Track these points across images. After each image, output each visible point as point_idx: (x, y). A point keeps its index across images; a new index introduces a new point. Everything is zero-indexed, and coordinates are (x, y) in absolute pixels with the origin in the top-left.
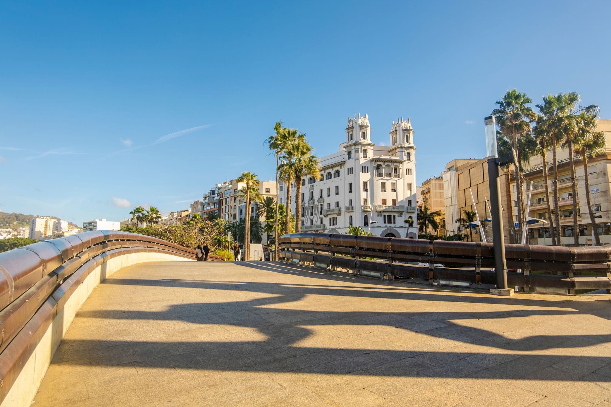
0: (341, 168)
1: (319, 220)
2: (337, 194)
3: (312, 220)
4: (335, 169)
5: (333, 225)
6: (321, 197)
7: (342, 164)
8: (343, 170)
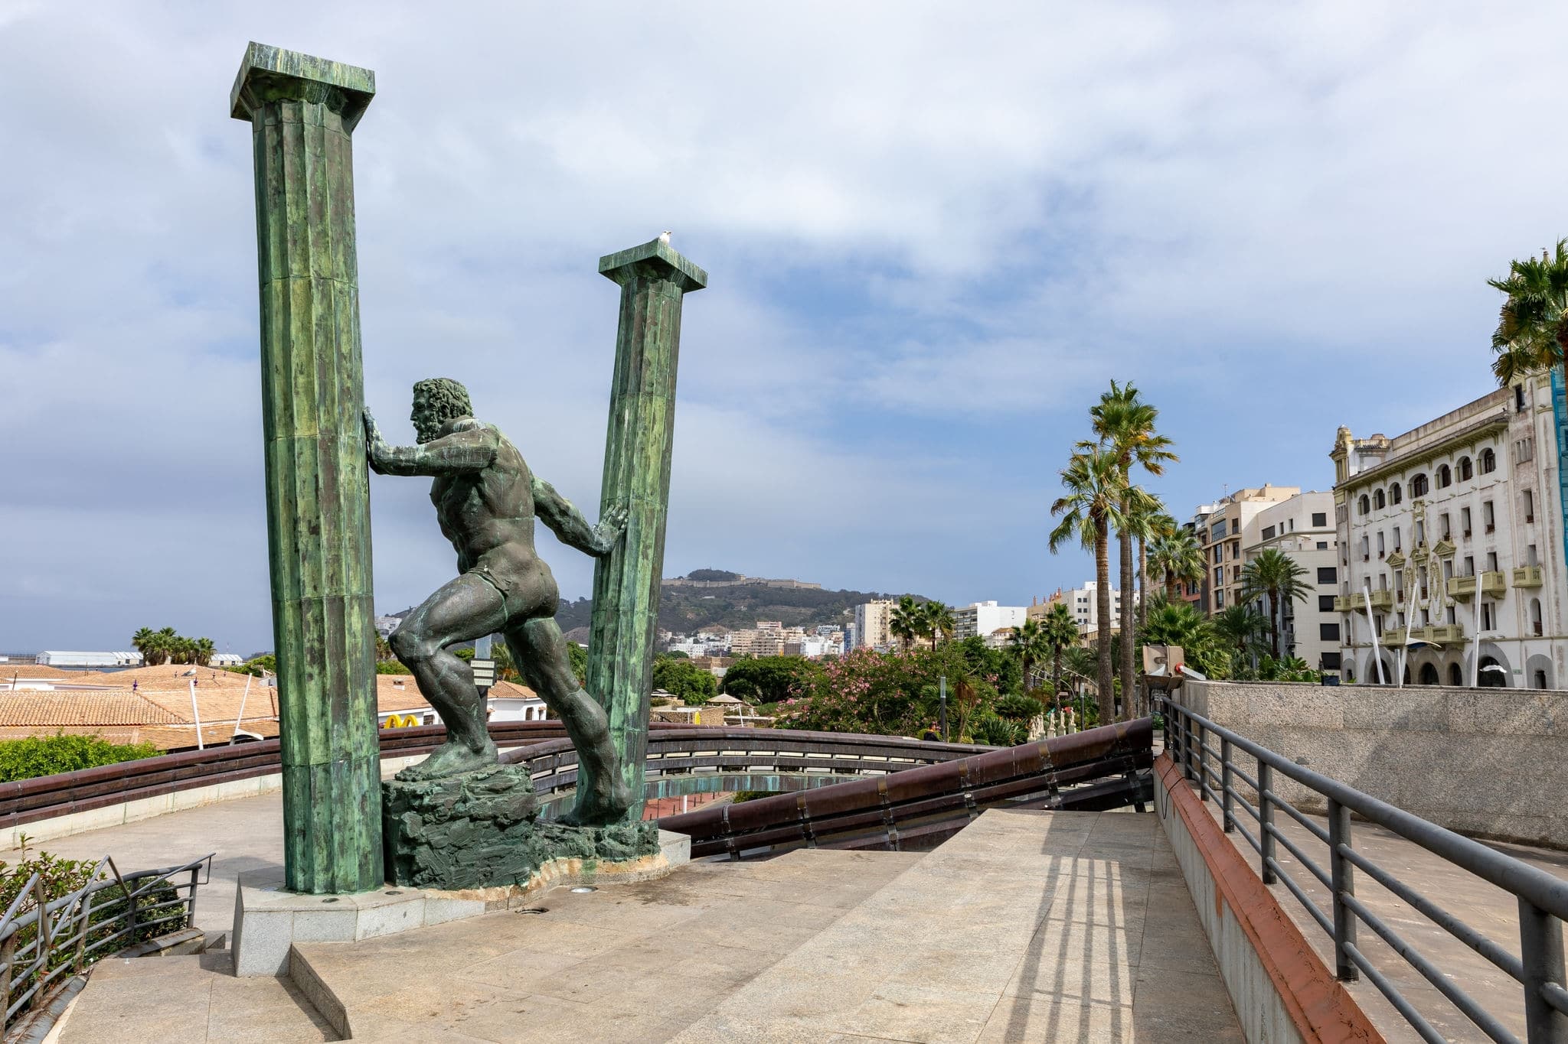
0: (1496, 443)
1: (1445, 612)
2: (1491, 528)
3: (1426, 612)
4: (1480, 447)
5: (1488, 628)
6: (1447, 538)
7: (1497, 428)
8: (1502, 451)
